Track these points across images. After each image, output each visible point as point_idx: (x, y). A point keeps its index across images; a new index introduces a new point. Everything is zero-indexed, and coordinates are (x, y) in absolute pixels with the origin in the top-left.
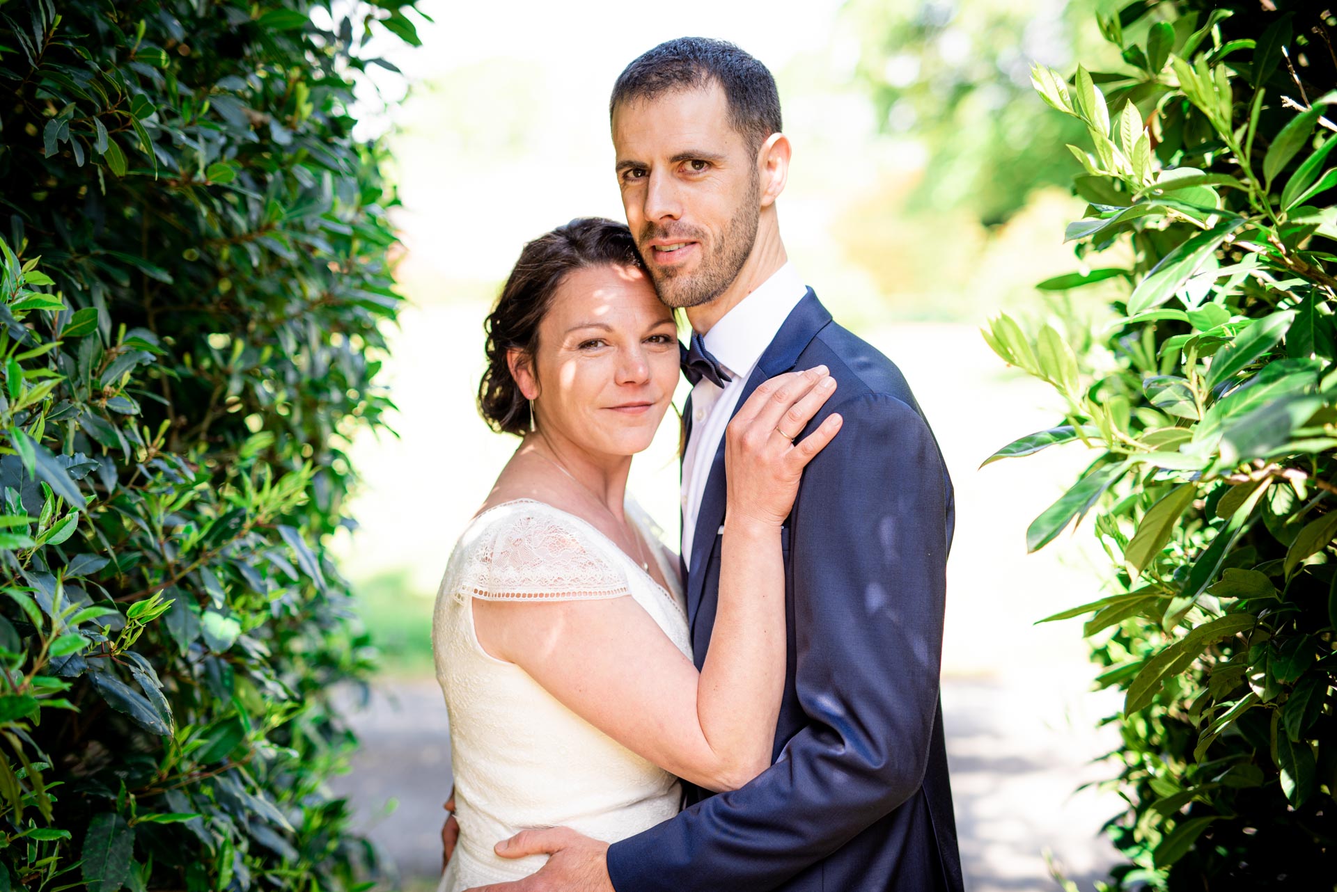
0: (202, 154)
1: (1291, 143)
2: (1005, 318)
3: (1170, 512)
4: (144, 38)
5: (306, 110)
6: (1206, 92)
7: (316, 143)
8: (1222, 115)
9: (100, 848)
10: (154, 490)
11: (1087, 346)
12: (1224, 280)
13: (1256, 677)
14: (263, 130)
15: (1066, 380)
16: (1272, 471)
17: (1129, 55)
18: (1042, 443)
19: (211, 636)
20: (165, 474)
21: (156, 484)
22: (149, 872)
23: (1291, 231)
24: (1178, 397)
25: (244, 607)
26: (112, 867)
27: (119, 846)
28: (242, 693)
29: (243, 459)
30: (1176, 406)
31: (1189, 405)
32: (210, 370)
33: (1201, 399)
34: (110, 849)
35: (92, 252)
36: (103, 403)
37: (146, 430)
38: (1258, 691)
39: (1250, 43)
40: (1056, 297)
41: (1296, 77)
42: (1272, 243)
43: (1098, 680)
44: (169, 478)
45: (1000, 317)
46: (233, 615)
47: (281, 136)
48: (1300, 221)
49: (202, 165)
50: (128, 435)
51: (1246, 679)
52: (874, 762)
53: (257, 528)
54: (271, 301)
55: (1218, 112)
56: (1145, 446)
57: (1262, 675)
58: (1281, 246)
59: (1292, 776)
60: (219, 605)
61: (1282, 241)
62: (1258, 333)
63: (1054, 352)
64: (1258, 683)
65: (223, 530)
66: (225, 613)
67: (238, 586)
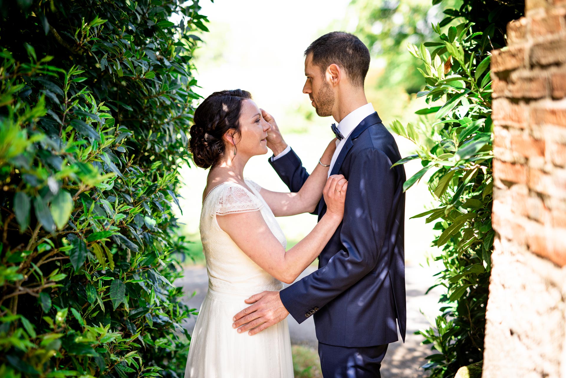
0: (144, 68)
1: (483, 68)
2: (397, 121)
3: (447, 179)
4: (125, 31)
5: (174, 54)
6: (456, 53)
7: (178, 65)
8: (461, 60)
9: (115, 289)
10: (130, 177)
11: (433, 133)
12: (472, 109)
13: (476, 232)
14: (161, 60)
15: (415, 139)
16: (477, 166)
17: (442, 37)
18: (410, 159)
19: (148, 224)
20: (133, 172)
21: (131, 175)
22: (128, 299)
23: (484, 94)
24: (450, 145)
25: (156, 216)
26: (119, 295)
27: (121, 289)
28: (155, 244)
29: (152, 170)
30: (449, 148)
31: (453, 147)
32: (141, 140)
33: (457, 145)
34: (118, 290)
35: (109, 101)
36: (116, 149)
37: (127, 158)
38: (476, 236)
39: (481, 33)
40: (423, 116)
41: (492, 45)
42: (479, 98)
43: (433, 242)
44: (135, 173)
45: (396, 121)
46: (153, 218)
47: (167, 63)
48: (486, 91)
49: (143, 73)
50: (121, 158)
51: (473, 232)
52: (359, 260)
53: (160, 190)
54: (160, 117)
55: (460, 59)
56: (440, 159)
57: (478, 231)
58: (482, 99)
59: (487, 262)
60: (150, 214)
61: (482, 97)
62: (474, 125)
63: (412, 131)
64: (476, 233)
65: (150, 191)
66: (151, 217)
67: (155, 209)
